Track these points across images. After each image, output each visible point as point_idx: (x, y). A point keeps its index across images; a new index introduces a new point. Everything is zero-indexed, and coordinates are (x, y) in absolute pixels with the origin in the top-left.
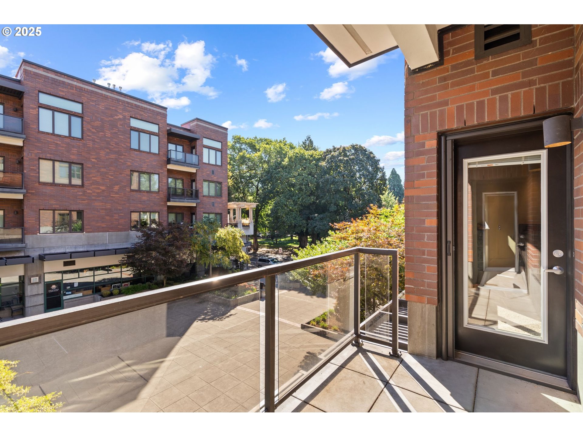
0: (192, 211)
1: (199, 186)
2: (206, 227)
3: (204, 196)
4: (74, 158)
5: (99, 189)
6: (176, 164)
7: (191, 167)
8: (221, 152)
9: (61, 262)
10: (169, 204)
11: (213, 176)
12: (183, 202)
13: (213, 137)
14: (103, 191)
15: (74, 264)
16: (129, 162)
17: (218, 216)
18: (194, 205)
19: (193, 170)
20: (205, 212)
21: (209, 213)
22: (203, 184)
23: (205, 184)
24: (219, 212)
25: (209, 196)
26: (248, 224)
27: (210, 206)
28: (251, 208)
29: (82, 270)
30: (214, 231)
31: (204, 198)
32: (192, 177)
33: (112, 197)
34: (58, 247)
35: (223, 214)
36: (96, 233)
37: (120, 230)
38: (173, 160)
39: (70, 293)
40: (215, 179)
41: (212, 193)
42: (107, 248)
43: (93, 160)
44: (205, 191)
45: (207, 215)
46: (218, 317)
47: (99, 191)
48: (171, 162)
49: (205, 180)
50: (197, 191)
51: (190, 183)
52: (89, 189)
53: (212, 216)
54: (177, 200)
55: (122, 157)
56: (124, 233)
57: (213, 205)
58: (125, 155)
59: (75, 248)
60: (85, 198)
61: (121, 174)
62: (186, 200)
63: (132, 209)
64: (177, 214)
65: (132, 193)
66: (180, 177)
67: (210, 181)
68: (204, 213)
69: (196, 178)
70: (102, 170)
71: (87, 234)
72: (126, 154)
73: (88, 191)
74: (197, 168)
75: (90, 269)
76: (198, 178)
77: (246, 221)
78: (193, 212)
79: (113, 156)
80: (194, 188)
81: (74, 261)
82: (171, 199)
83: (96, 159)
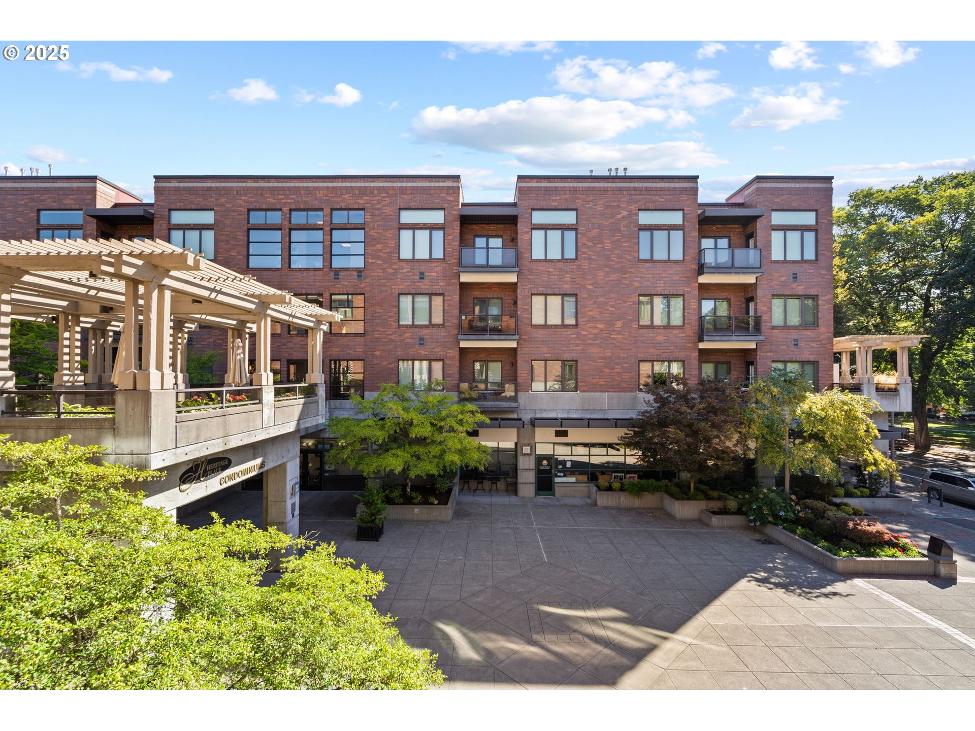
0: (747, 358)
1: (762, 308)
2: (775, 390)
3: (773, 328)
4: (567, 288)
5: (596, 328)
6: (714, 273)
7: (744, 273)
8: (816, 231)
9: (552, 431)
10: (702, 346)
11: (794, 285)
12: (728, 341)
13: (795, 205)
14: (602, 330)
15: (566, 436)
16: (637, 281)
17: (809, 369)
18: (753, 346)
19: (750, 279)
20: (776, 359)
21: (785, 362)
22: (771, 303)
23: (777, 304)
24: (812, 358)
25: (786, 327)
26: (893, 386)
27: (788, 346)
28: (903, 348)
29: (576, 445)
30: (795, 398)
31: (774, 331)
32: (747, 294)
33: (613, 339)
34: (550, 410)
35: (820, 365)
36: (592, 394)
37: (624, 390)
38: (708, 266)
39: (562, 475)
40: (800, 289)
41: (794, 319)
42: (606, 417)
43: (590, 287)
44: (777, 317)
45: (780, 366)
46: (800, 588)
47: (596, 331)
48: (705, 270)
49: (774, 296)
50: (758, 321)
51: (744, 305)
52: (584, 330)
53: (791, 367)
54: (717, 338)
55: (627, 275)
56: (628, 395)
57: (796, 345)
58: (631, 272)
59: (568, 412)
60: (579, 342)
61: (625, 302)
62: (734, 338)
63: (641, 356)
64: (717, 364)
65: (641, 330)
66: (725, 294)
67: (785, 297)
68: (773, 361)
69: (756, 293)
70: (601, 299)
71: (581, 394)
72: (632, 270)
73: (584, 333)
74: (758, 273)
75: (585, 445)
76: (760, 293)
77: (887, 379)
78: (749, 360)
79: (614, 277)
80: (752, 313)
81: (566, 431)
82: (705, 338)
83: (592, 285)
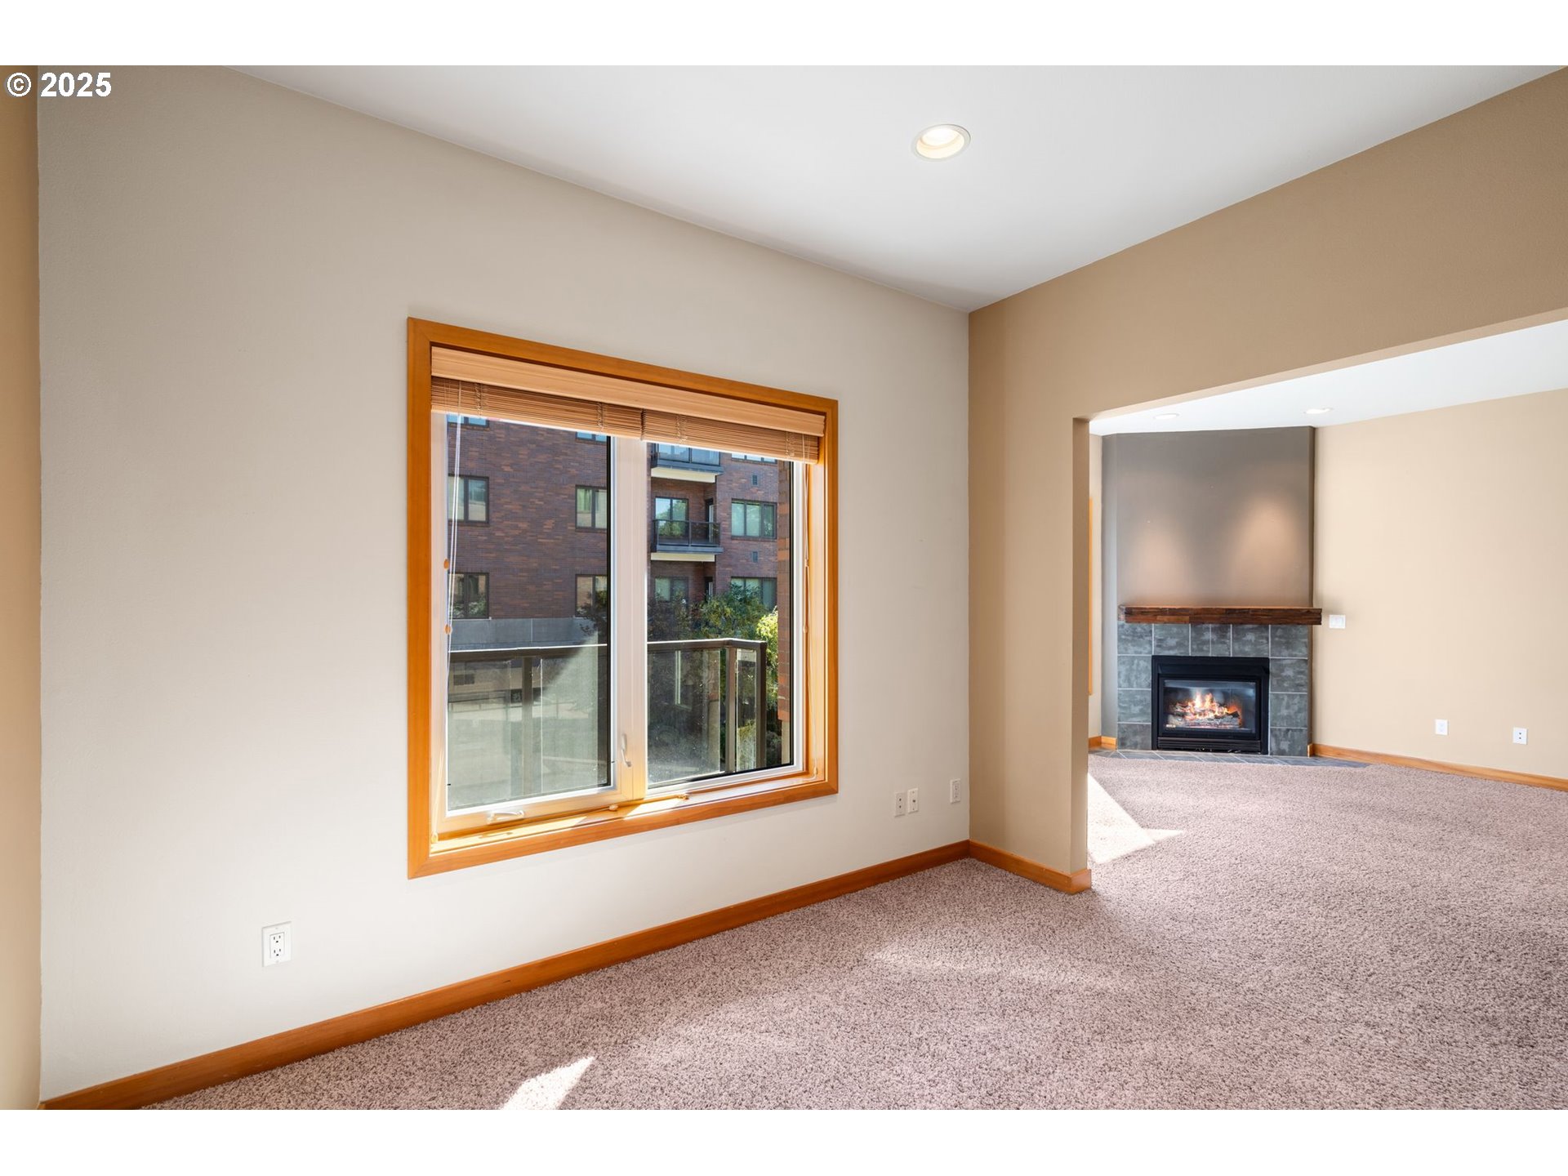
0: (704, 573)
1: (721, 514)
2: (729, 610)
3: (733, 538)
4: (476, 468)
5: (517, 527)
6: (668, 466)
7: (702, 470)
10: (655, 557)
11: (754, 489)
12: (684, 552)
14: (525, 531)
16: (573, 467)
17: (768, 586)
18: (711, 559)
19: (709, 478)
20: (736, 575)
21: (744, 578)
22: (730, 508)
23: (737, 509)
24: (771, 574)
25: (746, 538)
27: (747, 560)
31: (735, 542)
32: (705, 495)
33: (541, 544)
35: (778, 580)
36: (511, 620)
37: (556, 615)
38: (662, 456)
40: (760, 495)
41: (754, 531)
43: (507, 469)
44: (737, 527)
45: (739, 583)
47: (517, 532)
48: (659, 462)
49: (734, 500)
50: (717, 526)
51: (704, 508)
52: (499, 529)
53: (753, 585)
54: (672, 548)
55: (561, 458)
56: (561, 621)
57: (756, 559)
58: (566, 454)
60: (492, 547)
61: (558, 494)
62: (690, 548)
63: (579, 569)
64: (673, 580)
65: (579, 534)
66: (681, 493)
67: (746, 502)
68: (732, 577)
69: (715, 494)
70: (523, 488)
71: (496, 621)
72: (568, 452)
73: (498, 534)
74: (717, 471)
76: (719, 496)
78: (708, 575)
79: (542, 458)
80: (711, 520)
82: (658, 547)
83: (511, 465)
